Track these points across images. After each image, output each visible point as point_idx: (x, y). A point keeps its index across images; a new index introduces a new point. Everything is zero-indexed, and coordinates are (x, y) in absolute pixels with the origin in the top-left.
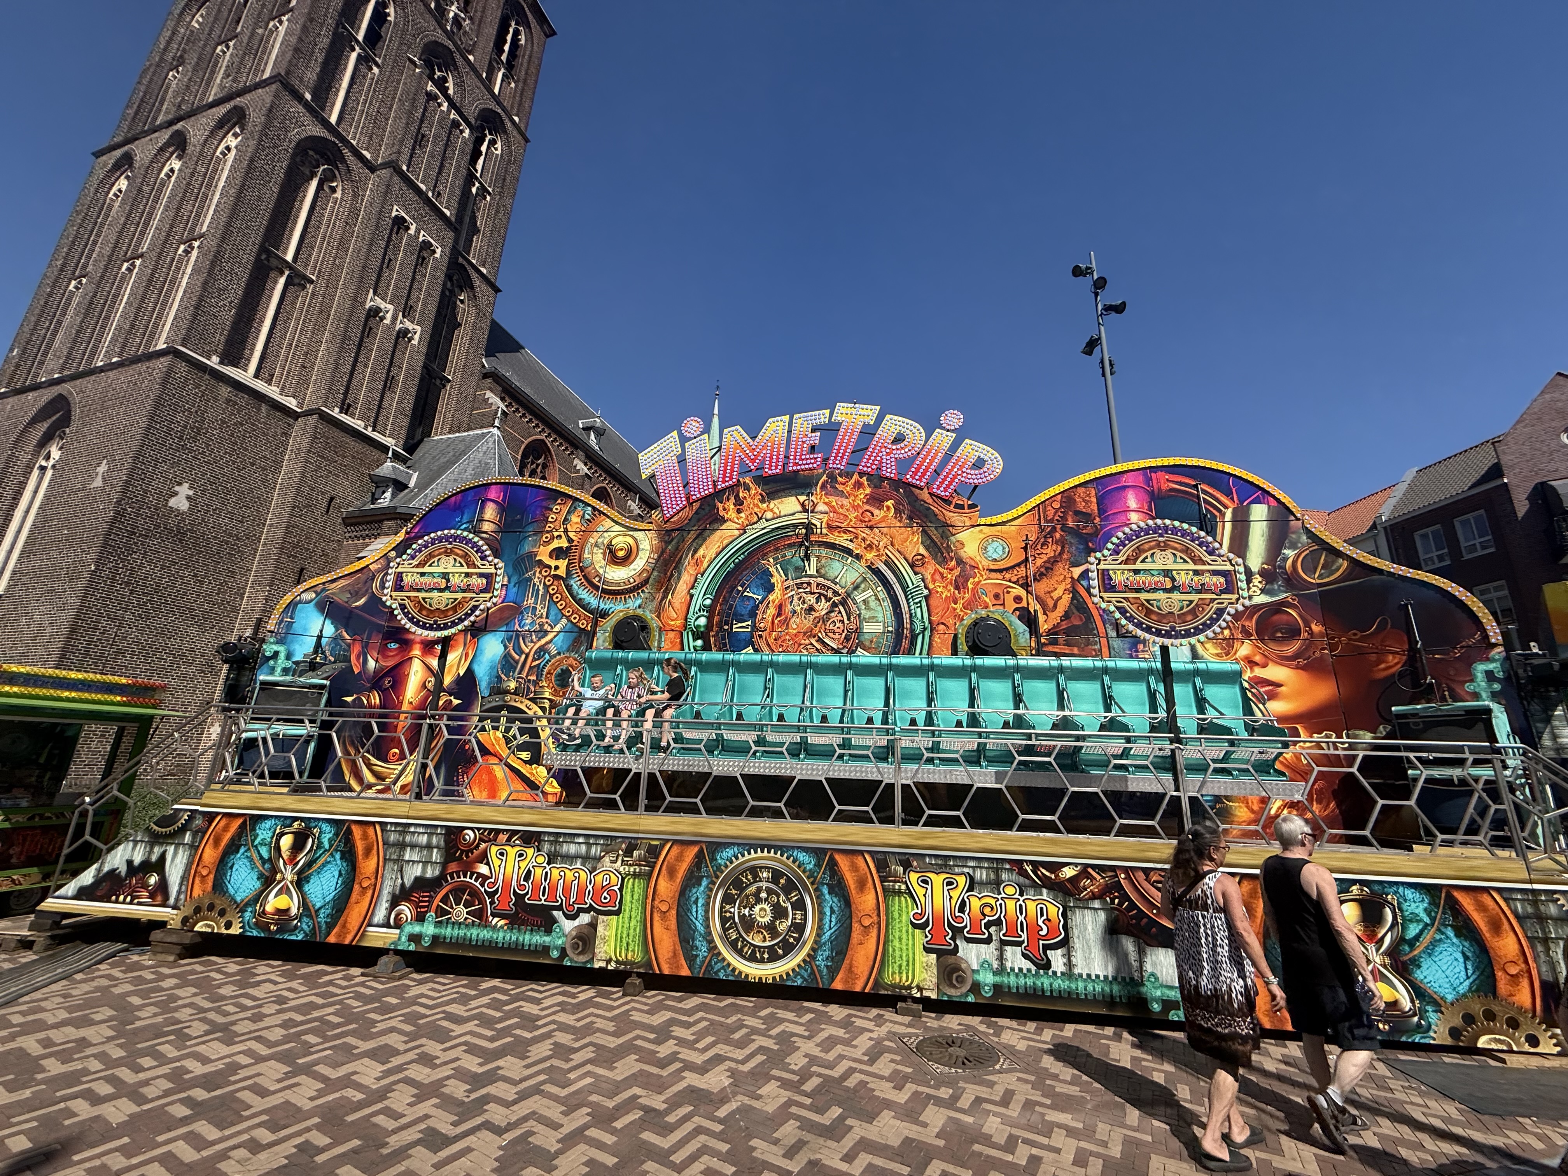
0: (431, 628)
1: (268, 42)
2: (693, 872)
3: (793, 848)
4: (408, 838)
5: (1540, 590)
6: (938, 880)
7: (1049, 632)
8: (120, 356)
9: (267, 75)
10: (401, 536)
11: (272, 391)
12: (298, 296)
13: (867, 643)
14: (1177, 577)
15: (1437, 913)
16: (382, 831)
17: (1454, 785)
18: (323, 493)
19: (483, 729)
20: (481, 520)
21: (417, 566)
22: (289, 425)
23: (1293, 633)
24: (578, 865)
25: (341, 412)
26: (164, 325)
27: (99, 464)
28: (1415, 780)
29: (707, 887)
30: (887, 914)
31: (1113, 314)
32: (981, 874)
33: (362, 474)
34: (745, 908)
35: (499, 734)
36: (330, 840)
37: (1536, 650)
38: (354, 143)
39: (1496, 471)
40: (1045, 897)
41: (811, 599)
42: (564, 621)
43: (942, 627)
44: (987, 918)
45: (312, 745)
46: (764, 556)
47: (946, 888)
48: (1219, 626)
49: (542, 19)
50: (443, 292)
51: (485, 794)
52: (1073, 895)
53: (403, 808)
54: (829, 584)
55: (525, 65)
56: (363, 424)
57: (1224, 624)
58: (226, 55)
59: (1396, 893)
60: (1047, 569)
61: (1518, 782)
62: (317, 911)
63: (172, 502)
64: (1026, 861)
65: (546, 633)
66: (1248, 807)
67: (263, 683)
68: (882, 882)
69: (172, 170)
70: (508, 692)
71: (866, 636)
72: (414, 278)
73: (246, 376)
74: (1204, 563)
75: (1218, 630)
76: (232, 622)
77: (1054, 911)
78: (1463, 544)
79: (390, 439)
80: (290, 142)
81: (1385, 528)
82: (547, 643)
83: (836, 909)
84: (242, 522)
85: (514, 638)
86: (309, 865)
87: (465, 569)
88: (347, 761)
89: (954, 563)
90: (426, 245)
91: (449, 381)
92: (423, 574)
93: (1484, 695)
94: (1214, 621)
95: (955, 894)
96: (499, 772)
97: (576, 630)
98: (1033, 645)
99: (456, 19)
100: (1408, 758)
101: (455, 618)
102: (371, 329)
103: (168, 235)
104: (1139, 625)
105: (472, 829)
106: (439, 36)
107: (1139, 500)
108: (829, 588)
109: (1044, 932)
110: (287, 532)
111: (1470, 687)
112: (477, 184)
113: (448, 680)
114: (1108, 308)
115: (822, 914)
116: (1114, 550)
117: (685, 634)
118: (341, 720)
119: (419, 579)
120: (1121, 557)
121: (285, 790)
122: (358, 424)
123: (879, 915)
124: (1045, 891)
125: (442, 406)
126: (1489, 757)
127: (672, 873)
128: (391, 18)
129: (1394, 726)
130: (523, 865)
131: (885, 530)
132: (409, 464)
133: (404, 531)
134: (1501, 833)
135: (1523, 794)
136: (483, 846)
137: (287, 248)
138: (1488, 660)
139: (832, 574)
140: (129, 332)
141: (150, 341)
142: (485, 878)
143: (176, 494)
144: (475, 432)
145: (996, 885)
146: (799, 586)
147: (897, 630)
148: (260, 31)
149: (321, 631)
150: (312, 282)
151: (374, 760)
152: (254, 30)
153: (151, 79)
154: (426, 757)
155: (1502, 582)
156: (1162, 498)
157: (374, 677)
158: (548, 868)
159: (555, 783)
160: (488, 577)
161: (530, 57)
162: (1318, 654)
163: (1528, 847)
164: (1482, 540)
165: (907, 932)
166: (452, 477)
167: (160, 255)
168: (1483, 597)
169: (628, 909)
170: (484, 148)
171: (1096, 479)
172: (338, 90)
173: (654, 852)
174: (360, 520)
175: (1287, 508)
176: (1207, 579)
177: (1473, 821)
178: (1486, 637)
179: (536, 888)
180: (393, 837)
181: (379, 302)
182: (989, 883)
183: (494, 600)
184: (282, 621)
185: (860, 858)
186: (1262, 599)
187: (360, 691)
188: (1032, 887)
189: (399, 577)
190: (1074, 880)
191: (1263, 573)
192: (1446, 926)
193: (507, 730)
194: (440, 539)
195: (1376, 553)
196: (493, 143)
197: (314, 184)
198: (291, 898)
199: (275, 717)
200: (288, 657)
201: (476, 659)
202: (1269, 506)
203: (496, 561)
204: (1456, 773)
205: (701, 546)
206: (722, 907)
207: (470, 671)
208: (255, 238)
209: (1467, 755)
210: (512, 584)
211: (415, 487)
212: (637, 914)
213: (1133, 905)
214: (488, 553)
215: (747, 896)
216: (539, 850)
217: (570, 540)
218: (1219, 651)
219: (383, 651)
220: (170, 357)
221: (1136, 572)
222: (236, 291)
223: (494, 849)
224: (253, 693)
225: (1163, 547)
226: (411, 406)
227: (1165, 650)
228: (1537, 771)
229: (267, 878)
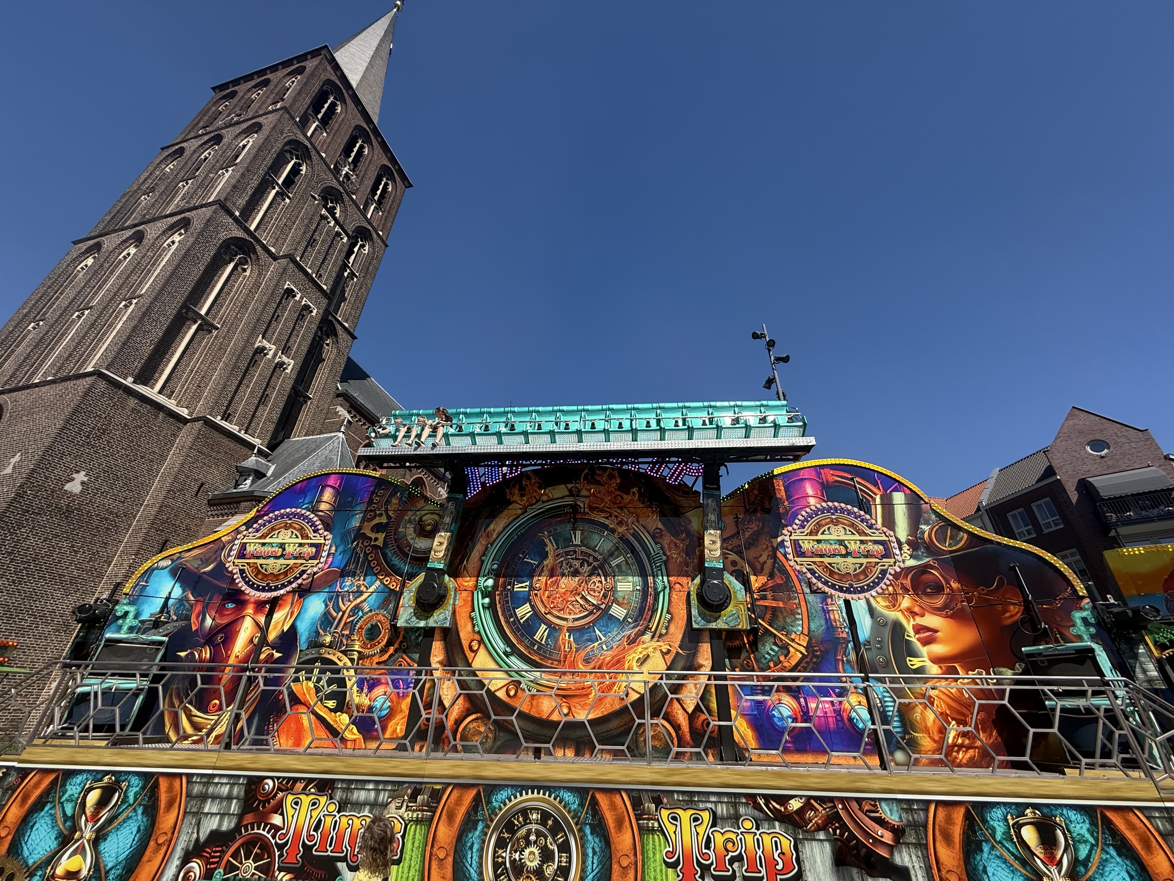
0: (263, 590)
1: (216, 181)
2: (470, 815)
3: (560, 788)
4: (211, 790)
5: (1102, 555)
6: (685, 816)
7: (760, 590)
8: (54, 375)
9: (211, 200)
10: (253, 513)
11: (171, 404)
12: (204, 338)
13: (620, 600)
14: (848, 545)
15: (1098, 833)
16: (188, 782)
17: (1082, 714)
18: (196, 480)
19: (297, 680)
20: (319, 501)
21: (260, 538)
22: (179, 428)
23: (938, 589)
24: (366, 813)
25: (222, 419)
26: (95, 355)
27: (13, 456)
28: (1053, 710)
29: (482, 831)
30: (643, 854)
31: (782, 363)
32: (722, 809)
33: (231, 466)
34: (516, 852)
35: (311, 685)
36: (136, 794)
37: (1112, 601)
38: (265, 242)
39: (1050, 471)
40: (778, 830)
41: (577, 564)
42: (378, 583)
43: (678, 586)
44: (730, 854)
45: (141, 697)
46: (541, 531)
47: (693, 824)
48: (885, 584)
49: (404, 178)
50: (314, 338)
51: (291, 742)
52: (801, 827)
53: (211, 758)
54: (590, 551)
55: (390, 202)
56: (237, 428)
57: (888, 583)
58: (184, 188)
59: (1062, 815)
60: (753, 540)
61: (1128, 709)
62: (107, 872)
63: (68, 487)
64: (759, 795)
65: (362, 593)
66: (930, 737)
67: (108, 640)
68: (637, 820)
69: (129, 254)
70: (323, 645)
71: (620, 594)
72: (294, 328)
73: (152, 392)
74: (866, 535)
75: (885, 587)
76: (96, 587)
77: (787, 844)
78: (1042, 522)
79: (258, 440)
80: (219, 240)
81: (986, 510)
82: (362, 602)
83: (597, 850)
84: (123, 502)
85: (335, 598)
86: (110, 821)
87: (300, 540)
88: (170, 712)
89: (684, 535)
90: (307, 308)
91: (310, 398)
92: (263, 544)
93: (1085, 637)
94: (881, 579)
95: (701, 830)
96: (306, 720)
97: (387, 590)
98: (748, 600)
99: (347, 175)
100: (1042, 690)
101: (285, 581)
102: (256, 361)
103: (115, 295)
104: (826, 583)
105: (272, 778)
106: (335, 184)
107: (814, 489)
108: (590, 555)
109: (779, 867)
110: (160, 510)
111: (1073, 631)
112: (348, 271)
113: (272, 636)
114: (778, 359)
115: (585, 855)
116: (801, 525)
117: (475, 593)
118: (169, 673)
119: (260, 548)
120: (807, 531)
121: (104, 743)
122: (233, 428)
123: (635, 855)
124: (777, 824)
125: (302, 416)
126: (1103, 689)
127: (451, 817)
128: (303, 172)
129: (1026, 664)
130: (315, 814)
131: (632, 510)
132: (269, 459)
133: (255, 510)
134: (1128, 756)
135: (1135, 720)
136: (280, 795)
137: (202, 306)
138: (1081, 609)
139: (593, 544)
140: (67, 359)
141: (81, 366)
142: (277, 828)
143: (73, 480)
144: (325, 435)
145: (735, 819)
146: (567, 553)
147: (643, 589)
148: (212, 175)
149: (170, 593)
150: (217, 328)
151: (195, 712)
152: (208, 174)
153: (128, 200)
154: (240, 707)
155: (1074, 550)
156: (830, 487)
157: (209, 633)
158: (338, 816)
159: (355, 730)
160: (318, 547)
161: (394, 198)
162: (959, 606)
163: (1152, 768)
164: (1054, 518)
165: (661, 871)
166: (303, 468)
167: (105, 308)
168: (1065, 560)
169: (408, 857)
170: (356, 249)
171: (782, 473)
172: (259, 211)
173: (436, 796)
174: (222, 501)
175: (918, 495)
176: (871, 547)
177: (1104, 746)
178: (1075, 591)
179: (324, 837)
180: (197, 789)
181: (265, 343)
182: (729, 817)
183: (320, 566)
184: (137, 585)
185: (618, 796)
186: (911, 563)
187: (193, 646)
188: (765, 820)
189: (243, 546)
190: (801, 812)
191: (908, 542)
192: (1108, 845)
193: (319, 680)
194: (282, 516)
195: (984, 528)
196: (362, 246)
197: (231, 266)
198: (85, 860)
199: (110, 672)
200: (136, 617)
201: (300, 617)
202: (905, 494)
203: (326, 533)
204: (1081, 703)
205: (492, 522)
206: (495, 852)
207: (293, 628)
208: (180, 299)
209: (1086, 688)
210: (339, 552)
211: (271, 476)
212: (416, 864)
213: (852, 836)
214: (320, 527)
215: (518, 840)
216: (331, 798)
217: (389, 517)
218: (888, 604)
219: (221, 610)
220: (94, 377)
221: (819, 541)
222: (157, 333)
223: (290, 798)
224: (97, 649)
225: (836, 523)
226: (278, 416)
227: (847, 603)
228: (1139, 700)
229: (65, 837)
